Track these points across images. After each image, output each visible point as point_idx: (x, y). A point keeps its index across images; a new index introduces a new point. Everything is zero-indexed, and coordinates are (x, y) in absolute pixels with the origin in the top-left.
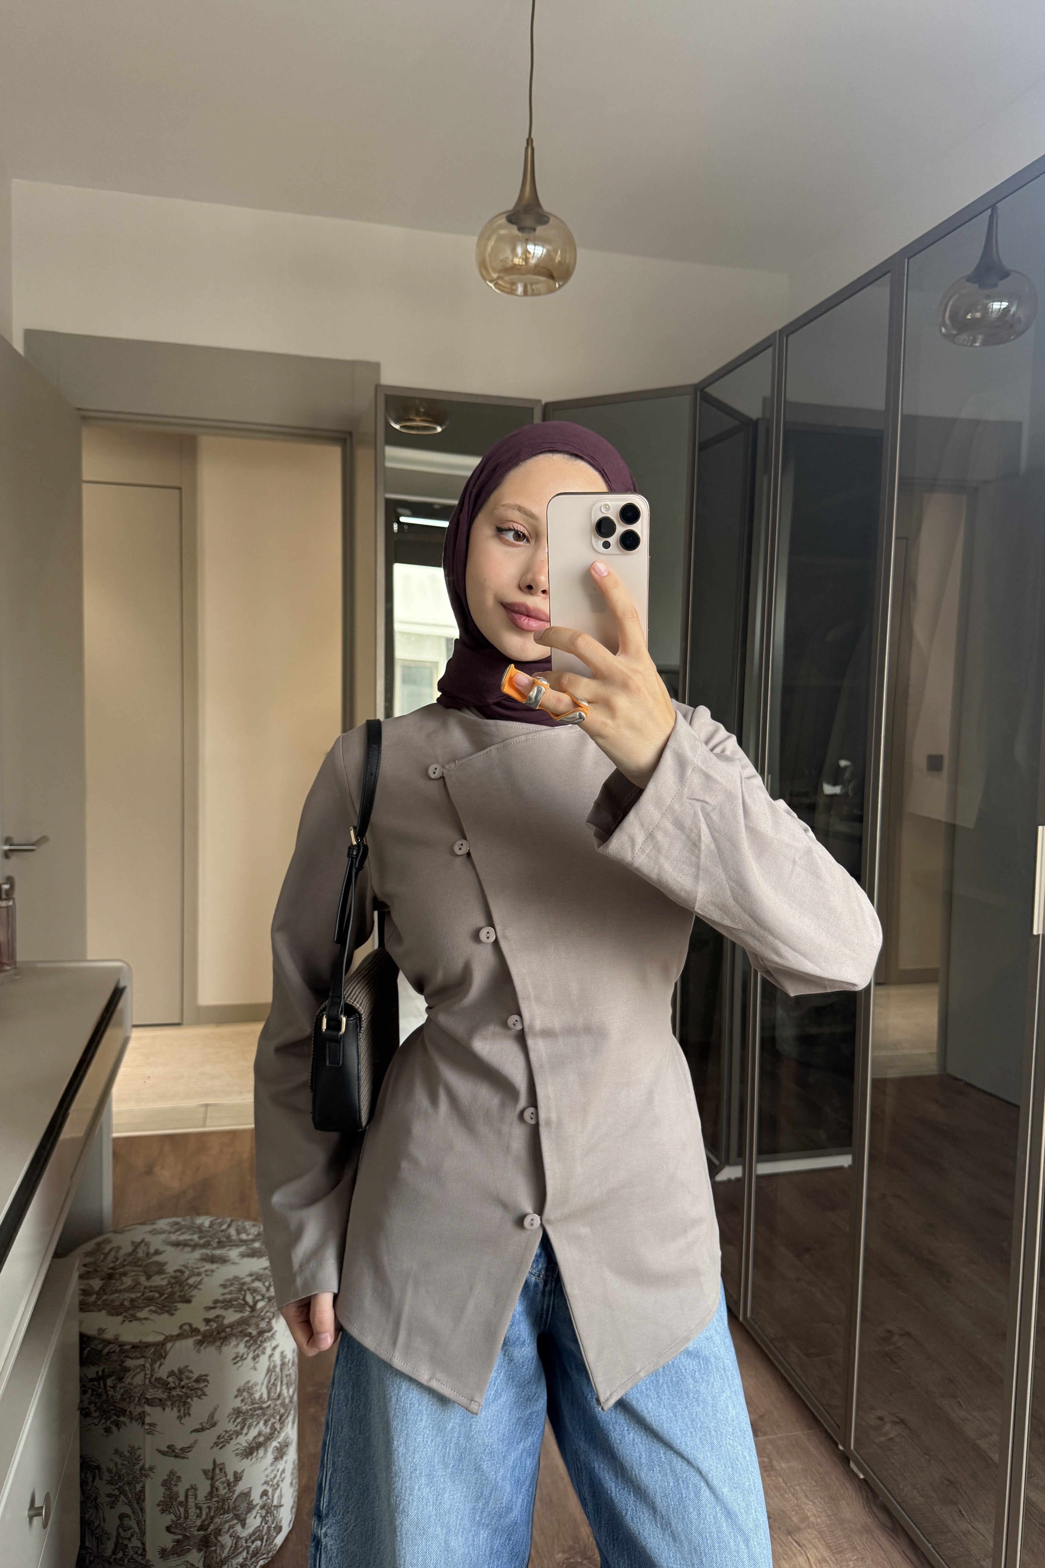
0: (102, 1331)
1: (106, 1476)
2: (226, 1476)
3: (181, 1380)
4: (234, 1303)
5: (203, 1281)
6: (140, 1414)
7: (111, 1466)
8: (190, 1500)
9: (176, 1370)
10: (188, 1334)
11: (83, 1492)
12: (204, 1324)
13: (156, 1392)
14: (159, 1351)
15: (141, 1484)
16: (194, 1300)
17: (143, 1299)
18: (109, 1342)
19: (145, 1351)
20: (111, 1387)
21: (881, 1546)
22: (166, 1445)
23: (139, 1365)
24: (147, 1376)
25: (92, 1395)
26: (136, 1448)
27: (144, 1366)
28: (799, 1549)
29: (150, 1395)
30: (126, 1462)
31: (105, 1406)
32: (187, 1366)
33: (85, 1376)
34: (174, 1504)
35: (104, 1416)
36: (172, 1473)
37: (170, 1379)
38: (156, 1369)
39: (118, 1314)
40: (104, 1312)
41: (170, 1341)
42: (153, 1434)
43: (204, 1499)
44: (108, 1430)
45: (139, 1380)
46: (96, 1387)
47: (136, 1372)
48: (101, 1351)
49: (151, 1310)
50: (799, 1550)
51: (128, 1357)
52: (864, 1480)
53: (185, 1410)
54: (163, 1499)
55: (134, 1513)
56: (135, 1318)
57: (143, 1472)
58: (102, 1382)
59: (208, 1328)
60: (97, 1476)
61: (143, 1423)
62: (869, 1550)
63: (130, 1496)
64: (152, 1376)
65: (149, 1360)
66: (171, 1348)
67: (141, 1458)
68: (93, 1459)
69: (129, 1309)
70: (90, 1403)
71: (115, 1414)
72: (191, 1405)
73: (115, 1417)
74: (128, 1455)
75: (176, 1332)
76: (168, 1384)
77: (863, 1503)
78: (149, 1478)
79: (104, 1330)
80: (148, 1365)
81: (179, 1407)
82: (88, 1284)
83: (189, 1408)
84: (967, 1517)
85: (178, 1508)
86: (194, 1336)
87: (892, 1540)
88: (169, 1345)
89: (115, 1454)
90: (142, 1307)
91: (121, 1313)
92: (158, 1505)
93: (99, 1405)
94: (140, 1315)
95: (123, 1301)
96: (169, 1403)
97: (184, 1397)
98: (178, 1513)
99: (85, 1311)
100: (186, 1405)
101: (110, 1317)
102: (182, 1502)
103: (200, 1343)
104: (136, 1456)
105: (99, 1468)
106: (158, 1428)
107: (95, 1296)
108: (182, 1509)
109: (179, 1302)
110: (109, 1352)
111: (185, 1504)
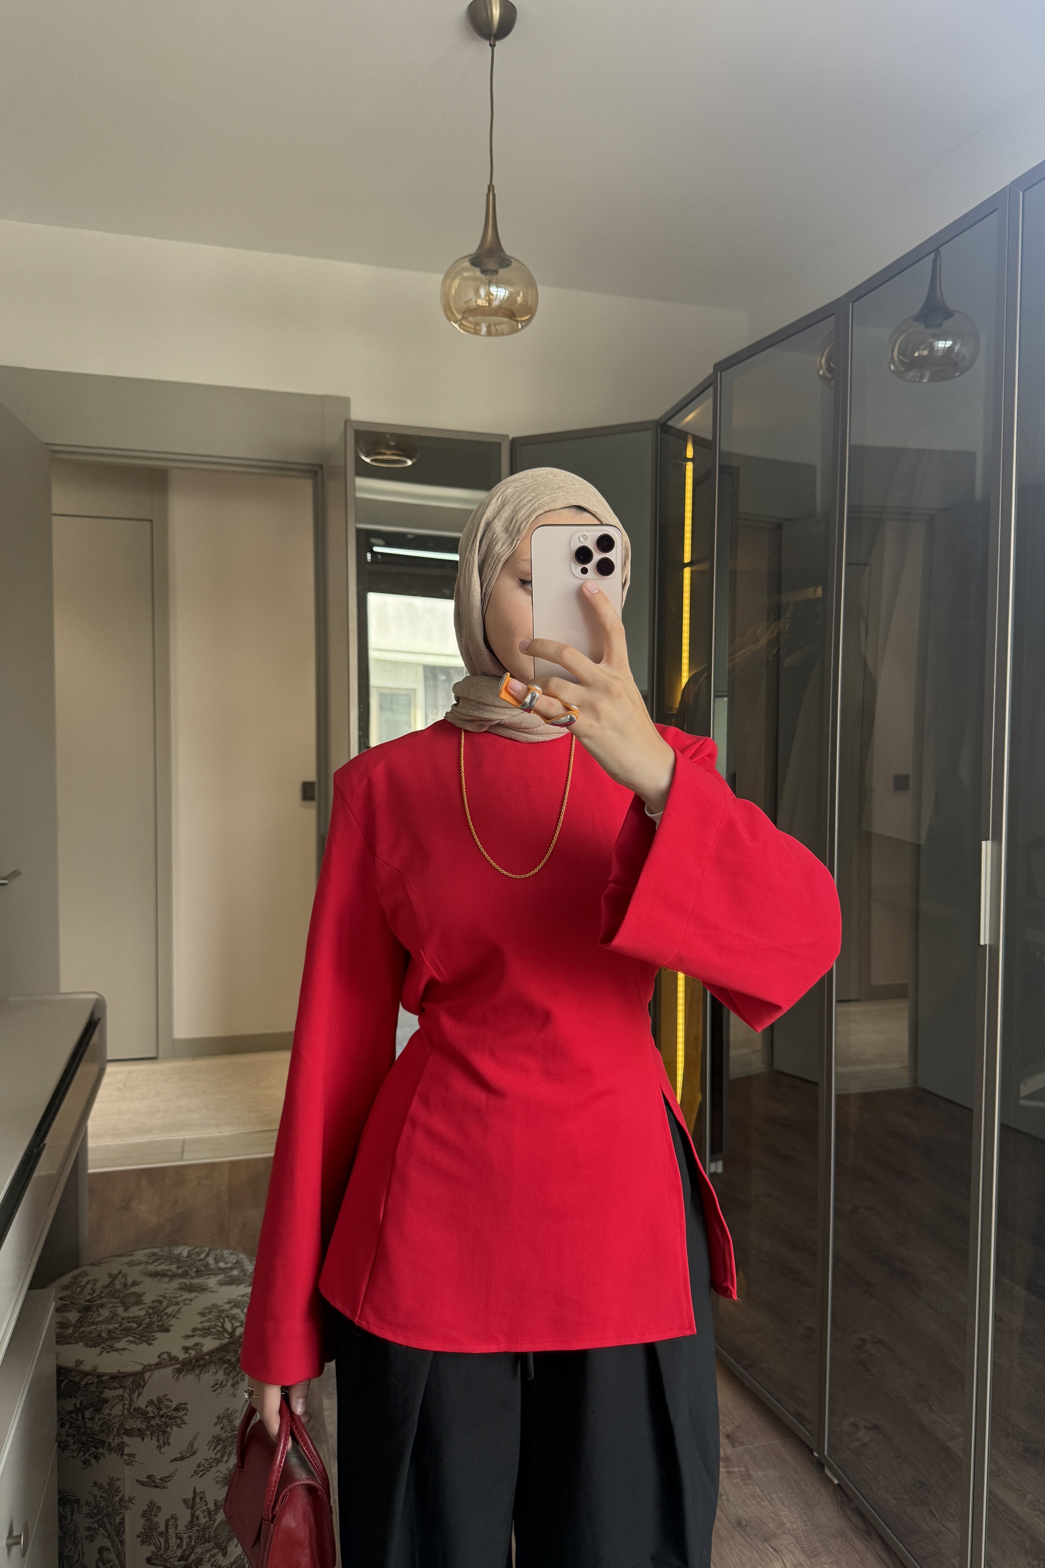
0: (79, 1363)
1: (85, 1510)
2: (206, 1505)
3: (160, 1409)
4: (212, 1330)
5: (182, 1310)
6: (118, 1444)
7: (91, 1499)
8: (170, 1530)
9: (155, 1400)
10: (166, 1362)
11: (61, 1527)
12: (183, 1352)
13: (135, 1421)
14: (137, 1380)
15: (121, 1516)
16: (172, 1328)
17: (121, 1330)
18: (87, 1374)
19: (124, 1381)
20: (89, 1419)
21: (856, 1550)
22: (146, 1476)
23: (117, 1396)
24: (126, 1407)
25: (70, 1428)
26: (115, 1479)
27: (122, 1396)
28: (775, 1554)
29: (129, 1426)
30: (104, 1494)
31: (84, 1438)
32: (167, 1395)
33: (63, 1409)
34: (154, 1535)
35: (83, 1449)
36: (152, 1503)
37: (149, 1409)
38: (135, 1399)
39: (95, 1347)
40: (81, 1344)
41: (150, 1370)
42: (133, 1465)
43: (185, 1530)
44: (86, 1462)
45: (118, 1410)
46: (74, 1419)
47: (114, 1402)
48: (79, 1383)
49: (129, 1341)
50: (776, 1557)
51: (105, 1388)
52: (838, 1484)
53: (164, 1439)
54: (142, 1530)
55: (113, 1546)
56: (112, 1349)
57: (123, 1504)
58: (80, 1414)
59: (187, 1356)
60: (76, 1509)
61: (122, 1454)
62: (844, 1553)
63: (109, 1527)
64: (130, 1406)
65: (128, 1390)
66: (149, 1377)
67: (120, 1489)
68: (72, 1493)
69: (107, 1340)
70: (68, 1436)
71: (94, 1446)
72: (170, 1434)
73: (94, 1450)
74: (106, 1486)
75: (155, 1360)
76: (148, 1413)
77: (838, 1508)
78: (128, 1509)
79: (82, 1362)
80: (126, 1395)
81: (158, 1436)
82: (65, 1316)
83: (168, 1436)
84: (938, 1517)
85: (158, 1538)
86: (173, 1364)
87: (866, 1543)
88: (147, 1375)
89: (94, 1486)
90: (120, 1338)
91: (99, 1345)
92: (138, 1537)
93: (77, 1437)
94: (117, 1345)
95: (101, 1333)
96: (148, 1433)
97: (163, 1426)
98: (159, 1545)
99: (61, 1344)
100: (165, 1434)
101: (88, 1348)
102: (163, 1532)
103: (179, 1371)
104: (116, 1487)
105: (77, 1501)
106: (137, 1459)
107: (72, 1329)
108: (162, 1540)
109: (157, 1332)
110: (86, 1384)
111: (165, 1534)
